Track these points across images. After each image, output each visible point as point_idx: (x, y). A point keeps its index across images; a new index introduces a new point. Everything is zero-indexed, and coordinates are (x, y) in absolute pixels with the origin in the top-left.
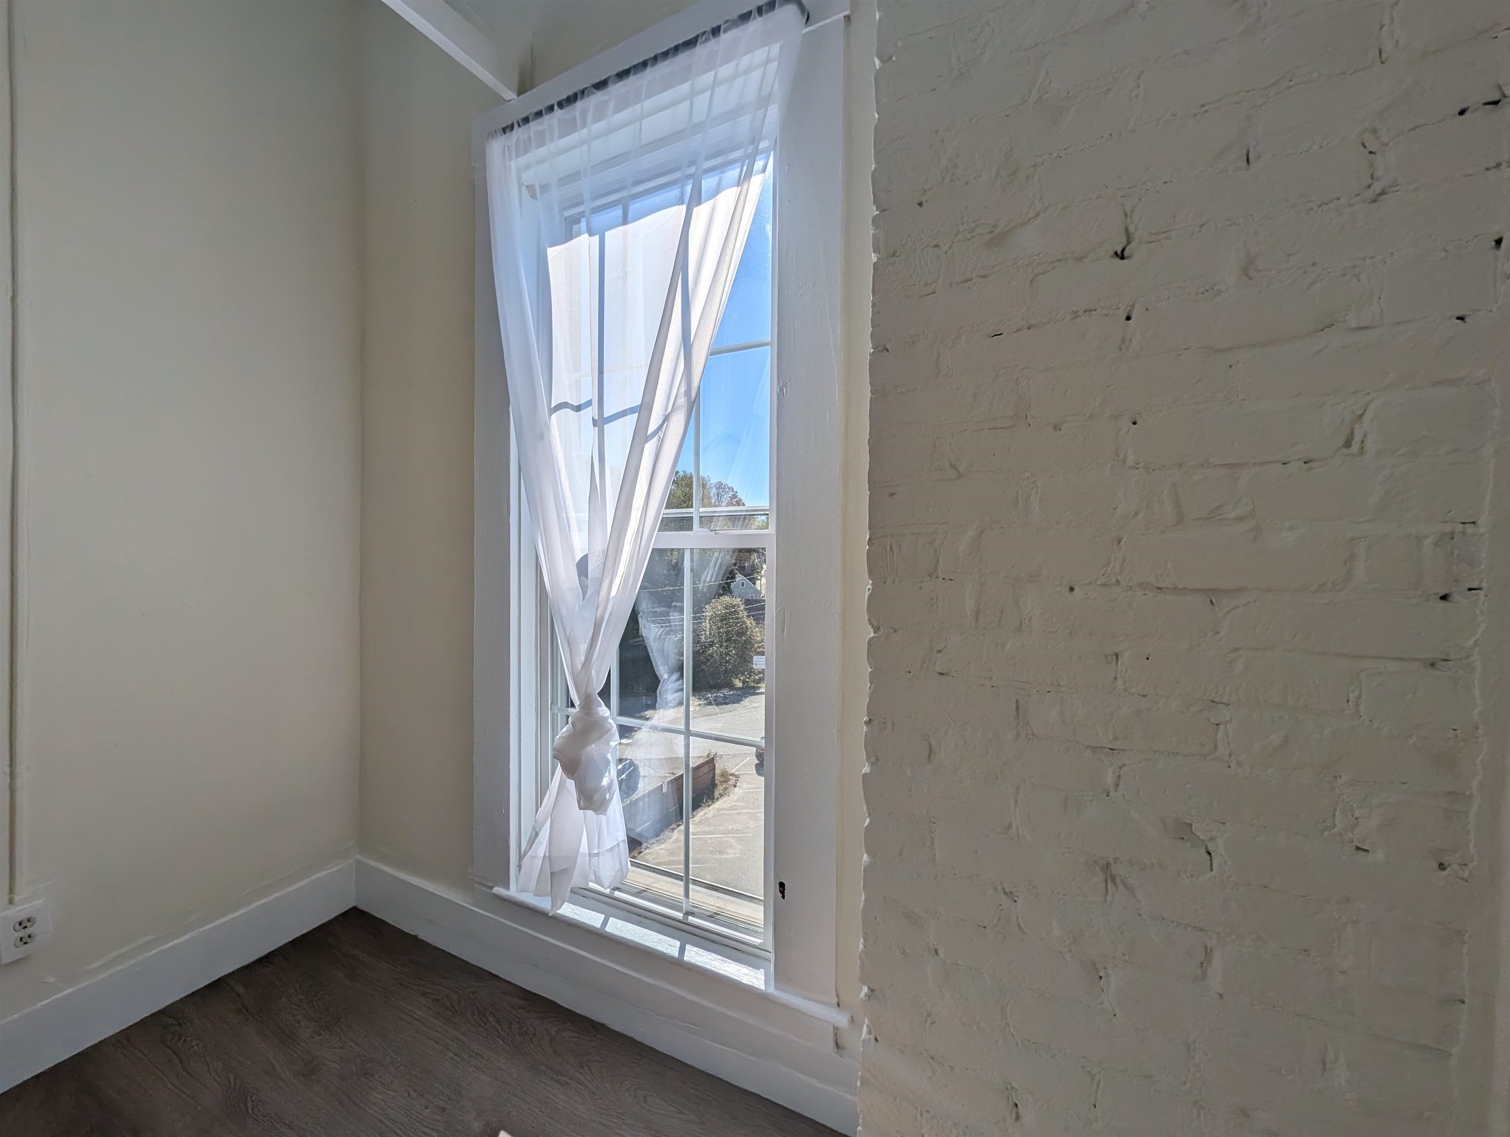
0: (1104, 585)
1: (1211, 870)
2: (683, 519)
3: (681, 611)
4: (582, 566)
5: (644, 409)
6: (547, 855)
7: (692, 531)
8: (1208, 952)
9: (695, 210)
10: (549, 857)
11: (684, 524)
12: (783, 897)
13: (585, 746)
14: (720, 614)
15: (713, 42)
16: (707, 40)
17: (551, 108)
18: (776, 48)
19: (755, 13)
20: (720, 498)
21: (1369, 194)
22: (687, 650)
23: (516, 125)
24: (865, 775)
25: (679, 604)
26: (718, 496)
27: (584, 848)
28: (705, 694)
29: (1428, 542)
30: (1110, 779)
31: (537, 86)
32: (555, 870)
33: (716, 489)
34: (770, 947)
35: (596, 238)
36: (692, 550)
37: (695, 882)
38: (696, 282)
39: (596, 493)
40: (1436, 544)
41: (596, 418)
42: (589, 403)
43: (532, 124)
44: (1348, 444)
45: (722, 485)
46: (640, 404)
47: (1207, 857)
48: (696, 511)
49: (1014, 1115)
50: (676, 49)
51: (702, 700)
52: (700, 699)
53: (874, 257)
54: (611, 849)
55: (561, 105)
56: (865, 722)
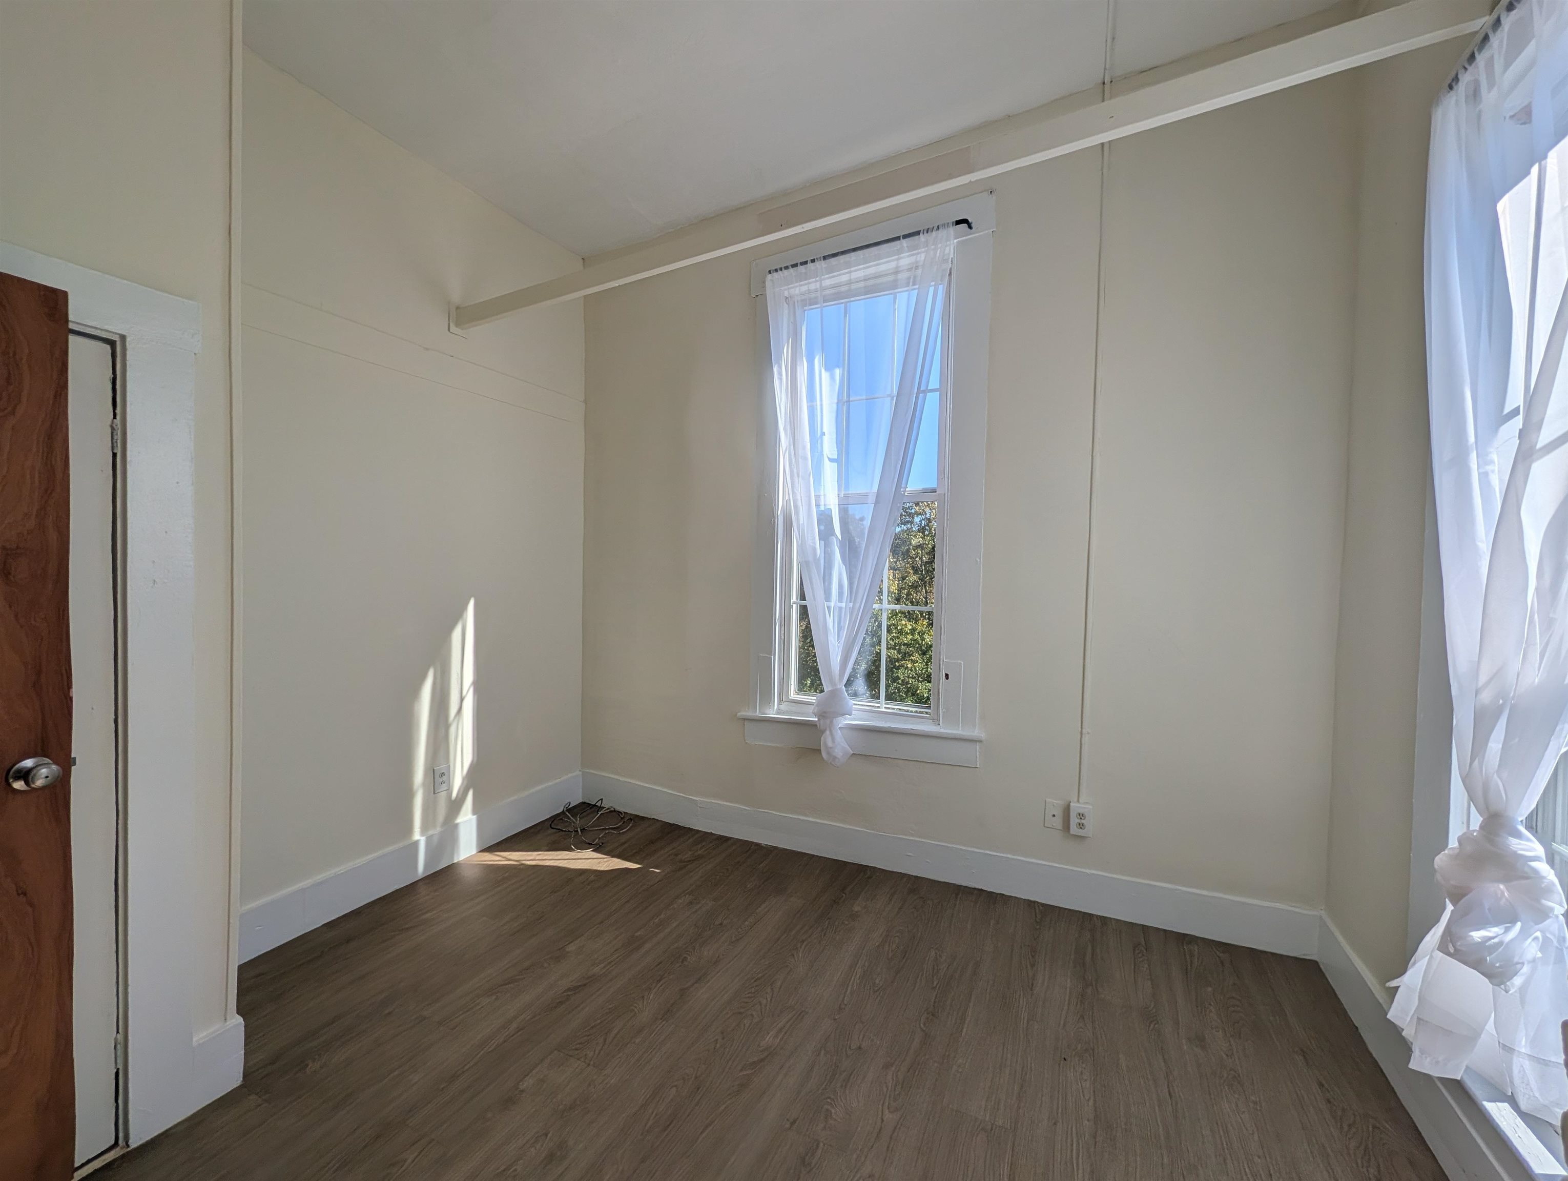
43: (1479, 56)
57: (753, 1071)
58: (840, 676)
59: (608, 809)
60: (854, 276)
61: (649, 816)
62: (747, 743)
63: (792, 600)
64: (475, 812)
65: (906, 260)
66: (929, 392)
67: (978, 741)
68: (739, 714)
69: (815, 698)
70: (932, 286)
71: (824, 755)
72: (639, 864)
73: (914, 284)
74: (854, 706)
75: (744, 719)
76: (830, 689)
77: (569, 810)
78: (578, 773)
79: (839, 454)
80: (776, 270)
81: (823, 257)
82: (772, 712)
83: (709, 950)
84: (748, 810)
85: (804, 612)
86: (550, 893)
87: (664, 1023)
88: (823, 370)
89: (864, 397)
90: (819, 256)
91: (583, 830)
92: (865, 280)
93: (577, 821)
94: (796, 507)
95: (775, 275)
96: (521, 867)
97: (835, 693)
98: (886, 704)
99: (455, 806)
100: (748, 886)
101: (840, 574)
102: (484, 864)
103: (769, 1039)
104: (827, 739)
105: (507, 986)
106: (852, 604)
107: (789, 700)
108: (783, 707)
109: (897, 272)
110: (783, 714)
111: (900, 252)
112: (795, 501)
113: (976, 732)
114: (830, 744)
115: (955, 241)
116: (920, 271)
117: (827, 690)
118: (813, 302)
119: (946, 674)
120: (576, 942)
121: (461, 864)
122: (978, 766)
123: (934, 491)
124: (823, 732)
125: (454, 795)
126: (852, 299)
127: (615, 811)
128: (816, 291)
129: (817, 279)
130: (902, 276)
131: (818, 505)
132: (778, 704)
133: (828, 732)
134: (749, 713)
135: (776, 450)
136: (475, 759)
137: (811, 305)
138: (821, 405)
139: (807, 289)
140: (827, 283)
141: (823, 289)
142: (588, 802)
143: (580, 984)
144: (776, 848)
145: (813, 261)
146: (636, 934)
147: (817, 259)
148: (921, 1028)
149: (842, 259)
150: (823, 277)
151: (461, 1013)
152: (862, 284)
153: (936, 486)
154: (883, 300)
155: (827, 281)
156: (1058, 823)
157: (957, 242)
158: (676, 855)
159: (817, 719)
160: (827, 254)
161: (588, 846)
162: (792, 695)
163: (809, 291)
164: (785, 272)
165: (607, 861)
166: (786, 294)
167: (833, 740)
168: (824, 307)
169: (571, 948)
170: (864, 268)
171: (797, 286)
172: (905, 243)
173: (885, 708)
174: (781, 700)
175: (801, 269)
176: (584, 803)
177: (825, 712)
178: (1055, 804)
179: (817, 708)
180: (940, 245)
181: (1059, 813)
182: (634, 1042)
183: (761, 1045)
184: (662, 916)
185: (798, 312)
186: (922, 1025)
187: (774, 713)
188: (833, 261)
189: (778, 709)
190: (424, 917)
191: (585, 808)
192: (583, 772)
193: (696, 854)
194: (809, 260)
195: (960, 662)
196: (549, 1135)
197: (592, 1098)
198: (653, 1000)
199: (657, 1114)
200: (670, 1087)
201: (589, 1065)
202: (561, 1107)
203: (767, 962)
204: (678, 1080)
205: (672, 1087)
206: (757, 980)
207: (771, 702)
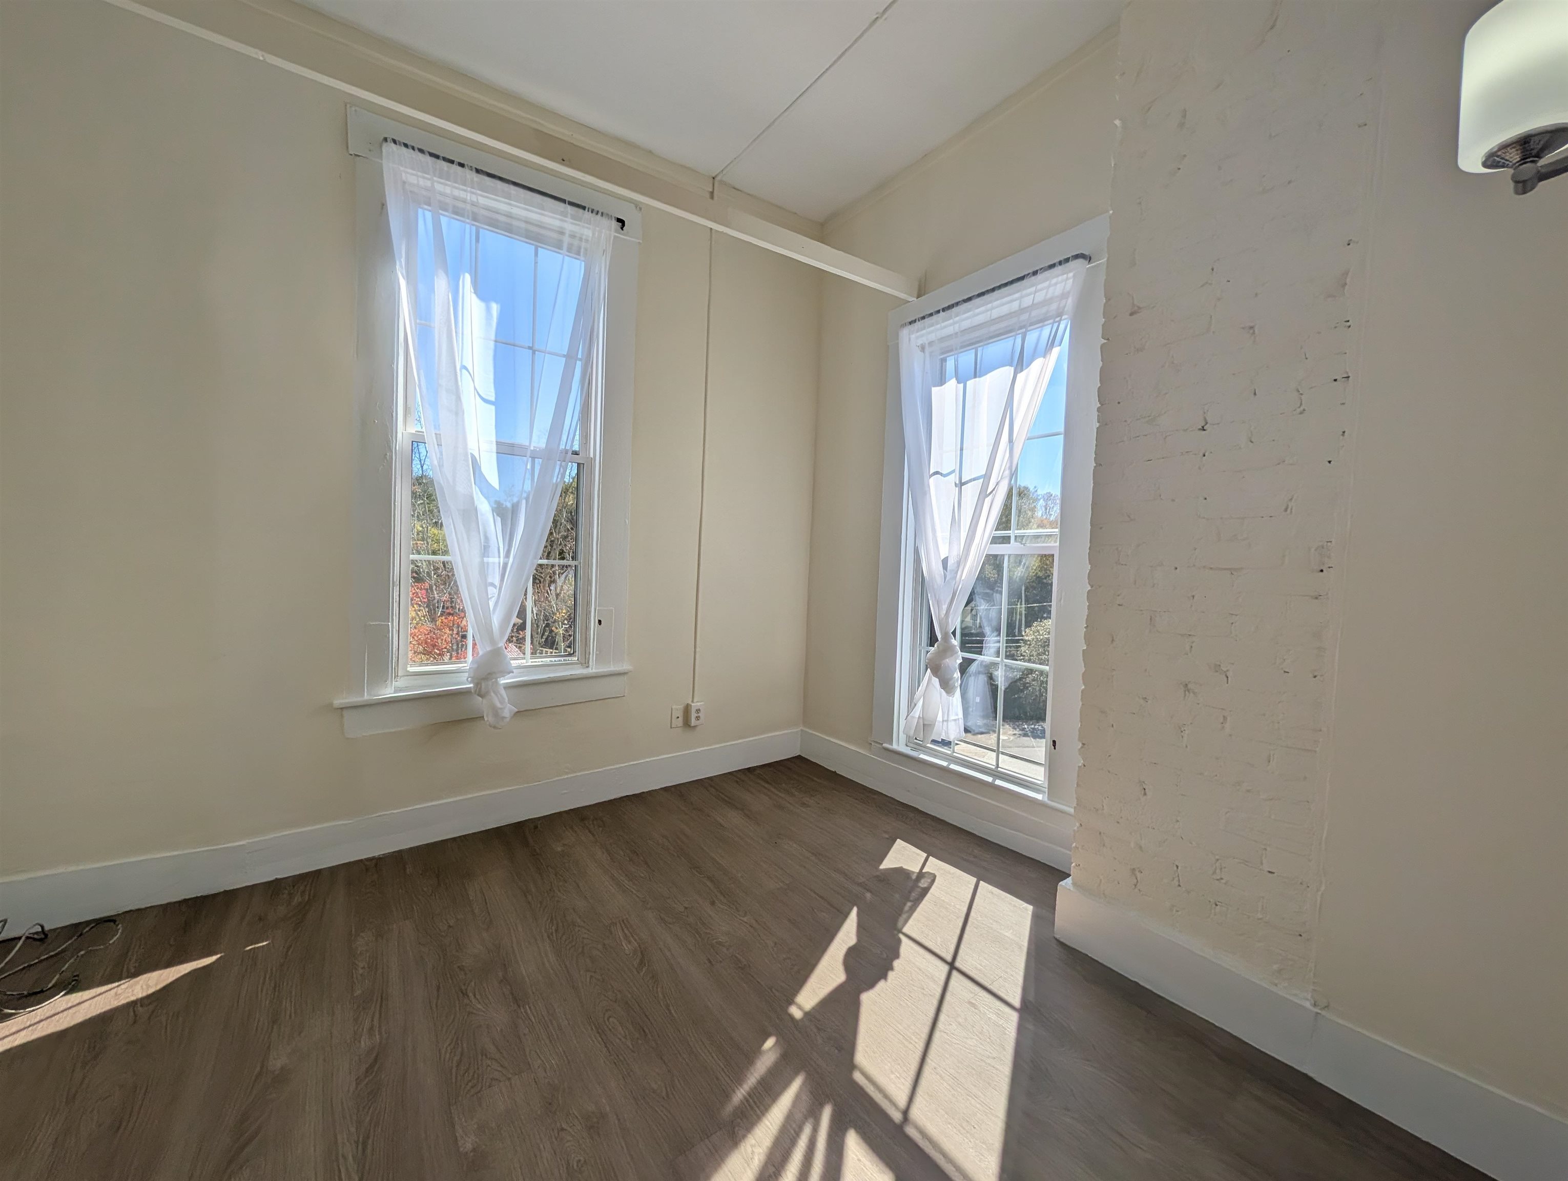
0: (1189, 567)
1: (1227, 683)
2: (1003, 537)
3: (1001, 593)
4: (945, 562)
5: (987, 477)
6: (921, 716)
7: (1010, 543)
8: (1225, 718)
9: (1019, 375)
10: (923, 718)
11: (1006, 540)
12: (1055, 748)
13: (944, 659)
14: (1041, 640)
15: (1033, 278)
16: (1030, 277)
17: (938, 312)
18: (1071, 275)
19: (1057, 264)
20: (1048, 510)
21: (1298, 410)
22: (1004, 611)
23: (917, 321)
24: (1084, 650)
25: (999, 589)
26: (1046, 509)
27: (940, 718)
28: (1022, 724)
29: (1313, 550)
30: (1188, 648)
31: (927, 294)
32: (925, 723)
33: (1044, 500)
34: (1046, 785)
35: (961, 385)
36: (1009, 556)
37: (1003, 753)
38: (1017, 411)
39: (955, 522)
40: (1316, 550)
41: (957, 482)
42: (953, 471)
43: (926, 320)
44: (1286, 510)
45: (1052, 495)
46: (984, 473)
47: (1226, 679)
48: (1012, 533)
49: (1143, 793)
50: (1012, 282)
51: (1018, 730)
52: (1016, 729)
53: (1098, 425)
54: (955, 720)
55: (944, 310)
56: (1085, 627)
58: (499, 634)
62: (350, 737)
65: (569, 226)
67: (625, 674)
68: (334, 703)
75: (343, 708)
80: (405, 145)
81: (476, 169)
82: (389, 691)
83: (474, 947)
98: (531, 658)
107: (408, 674)
108: (401, 683)
109: (560, 232)
110: (401, 691)
111: (564, 215)
113: (625, 666)
114: (494, 704)
119: (598, 620)
122: (626, 694)
130: (566, 240)
132: (393, 682)
134: (352, 699)
139: (452, 193)
147: (467, 165)
156: (680, 722)
157: (607, 233)
162: (411, 669)
167: (498, 701)
174: (396, 676)
178: (678, 711)
180: (596, 229)
181: (680, 714)
182: (524, 1035)
187: (393, 691)
189: (396, 687)
194: (456, 160)
195: (611, 608)
196: (565, 1126)
197: (556, 1082)
198: (485, 1006)
199: (625, 1037)
200: (607, 1021)
201: (509, 1079)
202: (539, 1113)
203: (545, 919)
204: (604, 1014)
205: (608, 1020)
206: (556, 931)
207: (388, 679)
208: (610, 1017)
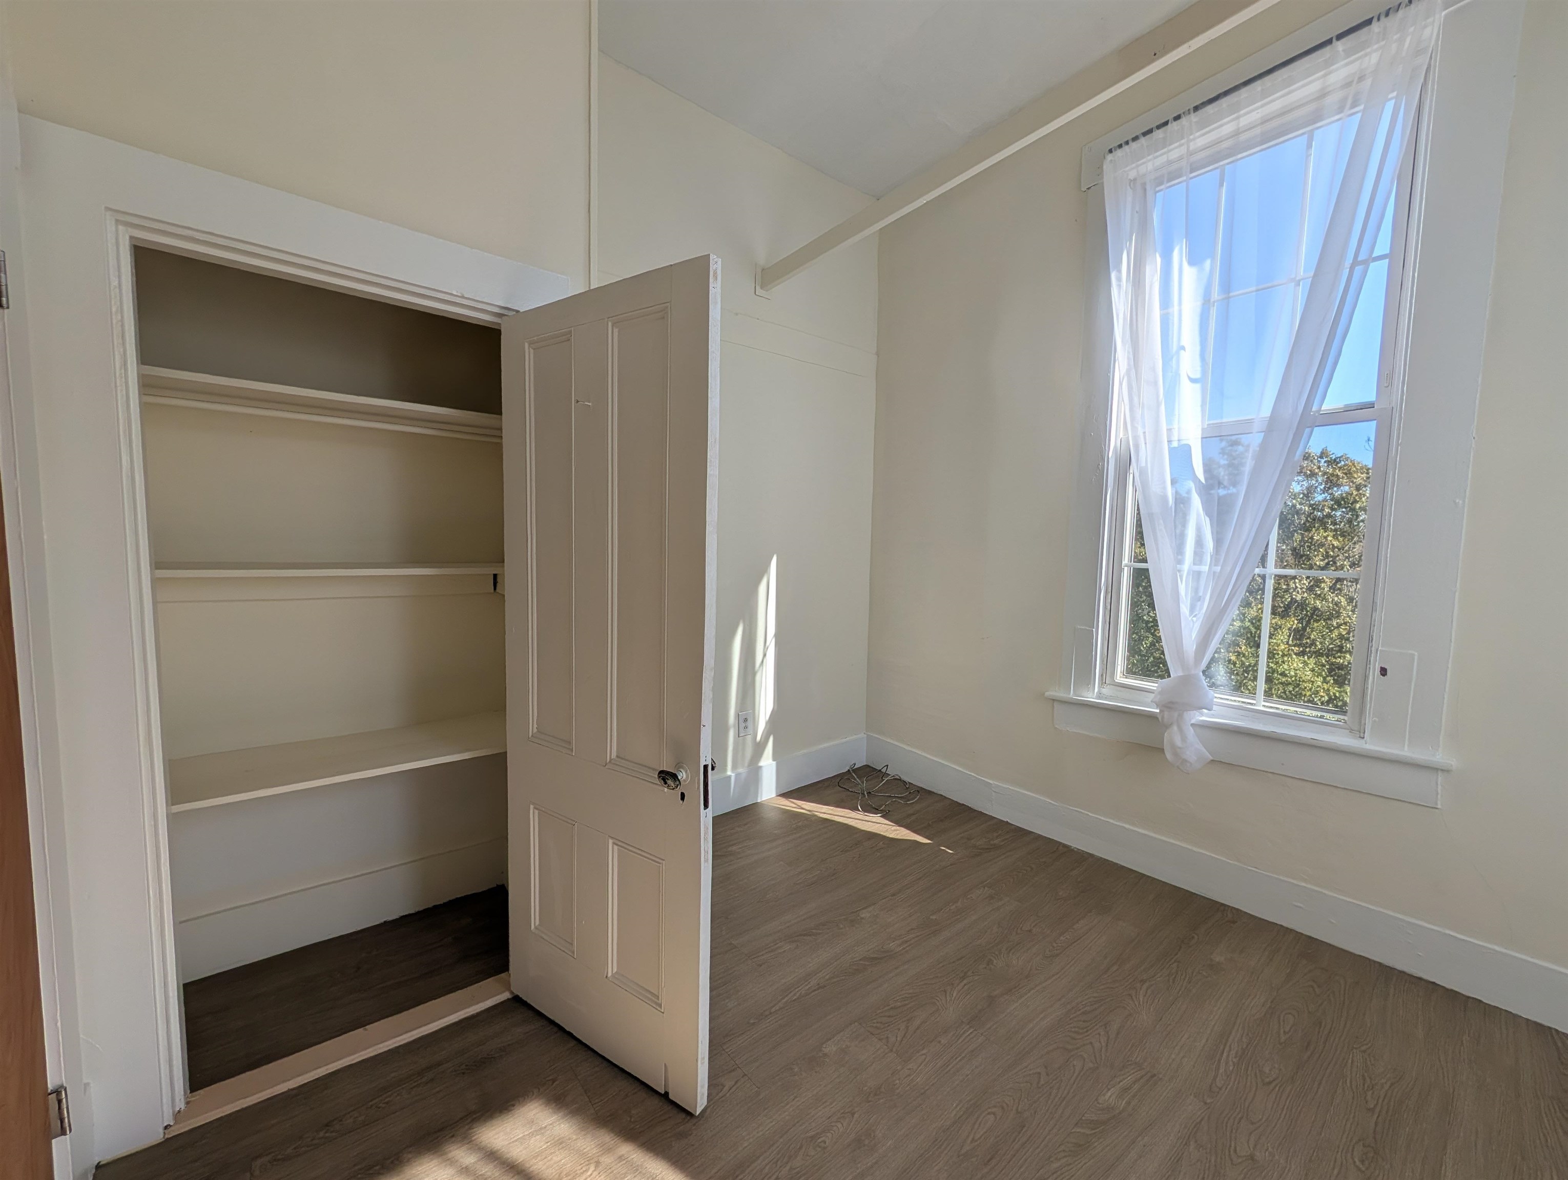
57: (1094, 1131)
58: (1195, 657)
59: (893, 776)
60: (1244, 121)
61: (935, 791)
62: (1056, 728)
63: (1123, 562)
64: (775, 757)
65: (1340, 73)
66: (1372, 262)
67: (1442, 770)
68: (1047, 694)
69: (1156, 685)
70: (1392, 99)
71: (1169, 755)
72: (929, 839)
73: (1354, 105)
74: (1215, 700)
75: (1054, 700)
76: (1180, 674)
77: (855, 771)
78: (862, 735)
79: (1204, 372)
80: (1120, 146)
81: (1194, 107)
82: (1090, 695)
83: (1018, 958)
84: (1054, 805)
85: (1141, 578)
86: (841, 851)
87: (971, 1030)
88: (1185, 264)
89: (1254, 288)
90: (1188, 109)
91: (869, 793)
92: (1262, 123)
93: (863, 782)
94: (1137, 446)
95: (1119, 153)
96: (813, 819)
97: (1187, 681)
98: (1264, 701)
99: (759, 749)
100: (1060, 894)
101: (1199, 530)
102: (783, 809)
103: (1109, 1097)
104: (1173, 737)
105: (805, 938)
106: (1219, 568)
107: (1115, 684)
108: (1106, 691)
109: (1323, 94)
110: (1106, 699)
111: (1329, 63)
112: (1136, 438)
113: (1439, 757)
114: (1178, 742)
115: (1444, 13)
116: (1368, 82)
117: (1176, 675)
118: (1173, 176)
119: (1381, 668)
120: (870, 909)
121: (762, 804)
122: (1439, 806)
123: (1371, 405)
124: (1167, 726)
125: (759, 738)
126: (1240, 156)
127: (900, 780)
128: (1181, 158)
129: (1183, 141)
130: (1331, 100)
131: (1169, 442)
132: (1099, 687)
133: (1175, 728)
134: (1060, 694)
135: (1110, 377)
136: (776, 707)
137: (1169, 180)
138: (1180, 311)
139: (1165, 160)
140: (1201, 142)
141: (1190, 154)
142: (872, 766)
143: (876, 956)
144: (1091, 855)
145: (1177, 118)
146: (931, 917)
147: (1184, 113)
148: (1357, 1167)
149: (1224, 102)
150: (1191, 137)
151: (764, 952)
152: (1258, 131)
153: (1375, 400)
154: (1293, 145)
155: (1198, 140)
157: (1446, 16)
158: (969, 839)
159: (1158, 711)
160: (1200, 102)
161: (874, 810)
162: (1118, 678)
163: (1170, 163)
164: (1134, 145)
165: (895, 830)
166: (1132, 174)
167: (1184, 739)
168: (1192, 178)
169: (865, 914)
170: (1262, 106)
171: (1149, 161)
172: (1340, 46)
173: (1264, 706)
174: (1103, 683)
175: (1159, 134)
176: (867, 766)
177: (1172, 703)
179: (1159, 697)
180: (1412, 29)
182: (940, 1042)
183: (1101, 1100)
184: (959, 904)
185: (1150, 193)
186: (1358, 1163)
187: (1094, 697)
188: (1210, 109)
189: (1099, 693)
190: (730, 849)
191: (868, 772)
192: (868, 735)
193: (992, 842)
194: (1171, 117)
195: (1413, 652)
196: (856, 1116)
197: (898, 1091)
198: (957, 998)
199: (973, 1140)
200: (986, 1112)
201: (892, 1050)
202: (866, 1088)
203: (1095, 995)
204: (995, 1107)
205: (989, 1114)
206: (1084, 1013)
207: (1090, 684)
208: (994, 1114)
